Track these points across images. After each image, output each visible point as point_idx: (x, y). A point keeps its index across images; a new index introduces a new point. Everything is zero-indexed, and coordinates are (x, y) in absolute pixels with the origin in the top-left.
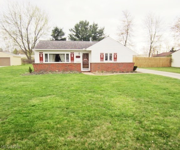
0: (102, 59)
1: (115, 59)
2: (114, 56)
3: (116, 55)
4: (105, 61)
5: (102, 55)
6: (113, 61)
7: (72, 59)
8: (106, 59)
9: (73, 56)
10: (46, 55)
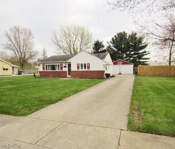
0: (78, 68)
1: (89, 67)
2: (88, 66)
3: (89, 65)
4: (80, 70)
5: (78, 64)
6: (86, 70)
7: (62, 68)
8: (82, 68)
9: (62, 66)
10: (46, 66)
